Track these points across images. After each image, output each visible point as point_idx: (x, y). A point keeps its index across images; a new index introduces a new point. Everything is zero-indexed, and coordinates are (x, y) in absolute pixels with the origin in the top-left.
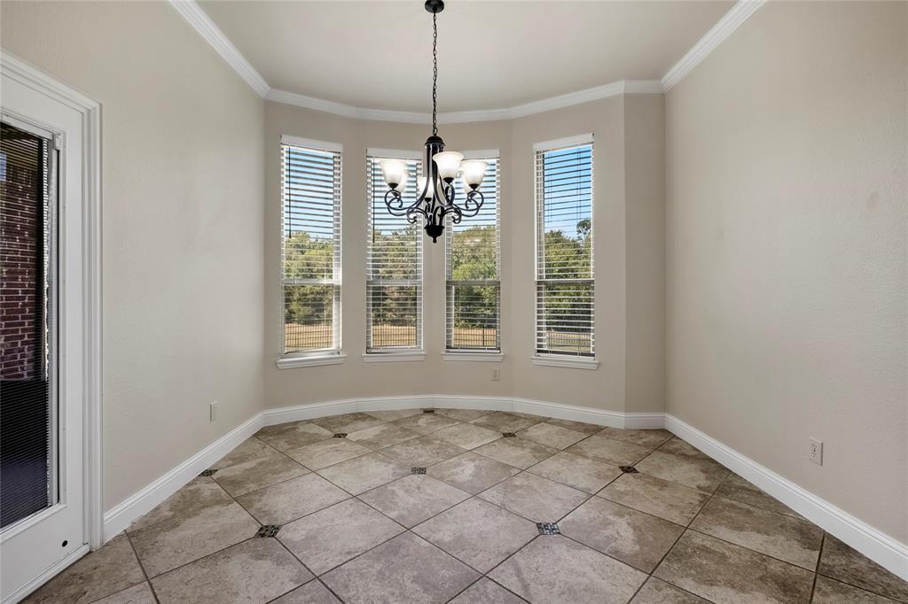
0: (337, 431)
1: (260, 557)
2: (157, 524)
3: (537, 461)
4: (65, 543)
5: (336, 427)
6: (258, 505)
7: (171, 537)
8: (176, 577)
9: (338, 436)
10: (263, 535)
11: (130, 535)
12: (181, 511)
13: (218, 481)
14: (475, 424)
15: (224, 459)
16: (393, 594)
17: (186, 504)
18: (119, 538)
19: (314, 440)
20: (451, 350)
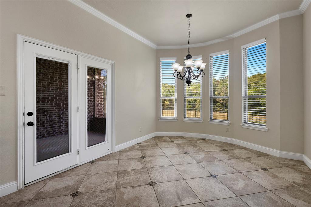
0: (172, 140)
1: (139, 161)
2: (125, 151)
3: (228, 159)
4: (108, 149)
5: (172, 139)
6: (144, 152)
7: (126, 154)
8: (123, 160)
9: (172, 141)
10: (141, 158)
11: (120, 152)
12: (130, 150)
13: (139, 146)
14: (216, 145)
15: (143, 142)
16: (160, 176)
17: (132, 148)
18: (118, 152)
19: (165, 141)
20: (211, 120)
